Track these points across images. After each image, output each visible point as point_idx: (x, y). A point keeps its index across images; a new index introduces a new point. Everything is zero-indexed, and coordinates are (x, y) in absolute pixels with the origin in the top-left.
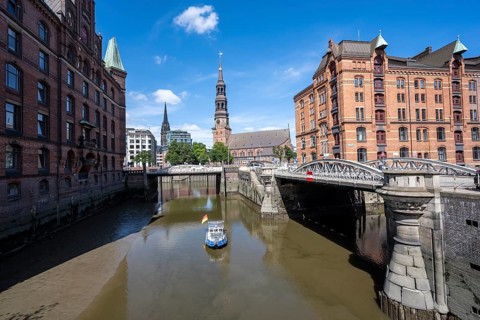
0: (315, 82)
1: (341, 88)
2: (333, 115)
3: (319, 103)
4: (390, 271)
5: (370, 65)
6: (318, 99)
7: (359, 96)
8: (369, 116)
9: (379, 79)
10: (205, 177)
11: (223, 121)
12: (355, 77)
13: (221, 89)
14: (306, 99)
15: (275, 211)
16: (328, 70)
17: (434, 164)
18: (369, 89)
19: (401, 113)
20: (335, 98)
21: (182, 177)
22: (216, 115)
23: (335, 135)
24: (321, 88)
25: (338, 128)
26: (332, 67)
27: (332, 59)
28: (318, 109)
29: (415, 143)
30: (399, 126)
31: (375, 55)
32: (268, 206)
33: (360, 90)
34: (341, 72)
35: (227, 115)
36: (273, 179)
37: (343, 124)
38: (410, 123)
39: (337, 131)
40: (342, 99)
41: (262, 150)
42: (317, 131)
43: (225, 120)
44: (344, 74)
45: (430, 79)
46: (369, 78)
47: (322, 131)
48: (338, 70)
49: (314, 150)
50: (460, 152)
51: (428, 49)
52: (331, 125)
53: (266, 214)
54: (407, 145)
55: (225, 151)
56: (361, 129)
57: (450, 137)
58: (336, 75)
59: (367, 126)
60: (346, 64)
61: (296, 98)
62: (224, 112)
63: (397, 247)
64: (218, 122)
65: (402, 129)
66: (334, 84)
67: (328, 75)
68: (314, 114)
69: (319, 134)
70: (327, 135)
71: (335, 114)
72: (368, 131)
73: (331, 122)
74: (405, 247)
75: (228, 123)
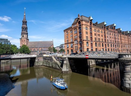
0: (73, 27)
1: (82, 30)
2: (79, 38)
3: (74, 33)
4: (125, 80)
5: (89, 24)
6: (74, 32)
7: (87, 33)
8: (89, 39)
9: (91, 29)
10: (19, 60)
11: (25, 36)
12: (86, 27)
13: (25, 23)
14: (69, 31)
15: (68, 70)
16: (78, 24)
17: (101, 53)
18: (89, 31)
19: (95, 39)
20: (80, 32)
21: (6, 61)
22: (22, 33)
23: (80, 44)
24: (75, 28)
25: (82, 42)
26: (79, 23)
27: (79, 20)
28: (74, 35)
29: (98, 47)
30: (95, 42)
31: (90, 22)
32: (65, 69)
33: (87, 31)
34: (82, 25)
35: (27, 34)
36: (67, 59)
37: (83, 41)
38: (97, 42)
39: (81, 43)
40: (83, 33)
41: (43, 48)
42: (74, 42)
43: (26, 36)
44: (83, 25)
45: (100, 30)
46: (89, 28)
47: (75, 42)
48: (81, 24)
49: (72, 48)
50: (106, 50)
51: (97, 22)
52: (79, 41)
53: (65, 72)
54: (97, 47)
55: (27, 48)
56: (87, 43)
57: (104, 46)
58: (80, 25)
59: (89, 42)
60: (84, 23)
61: (65, 31)
62: (26, 32)
63: (125, 74)
64: (23, 36)
65: (96, 43)
66: (80, 28)
67: (78, 25)
68: (72, 37)
69: (74, 43)
70: (77, 44)
71: (80, 37)
72: (89, 43)
73: (79, 40)
74: (128, 73)
75: (27, 37)
